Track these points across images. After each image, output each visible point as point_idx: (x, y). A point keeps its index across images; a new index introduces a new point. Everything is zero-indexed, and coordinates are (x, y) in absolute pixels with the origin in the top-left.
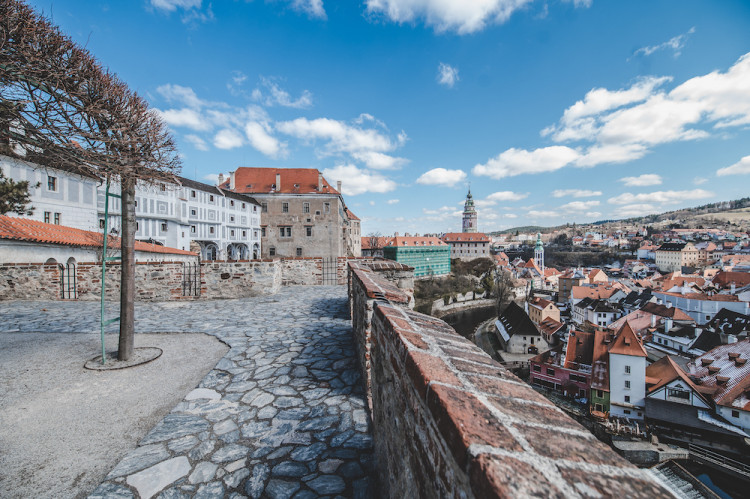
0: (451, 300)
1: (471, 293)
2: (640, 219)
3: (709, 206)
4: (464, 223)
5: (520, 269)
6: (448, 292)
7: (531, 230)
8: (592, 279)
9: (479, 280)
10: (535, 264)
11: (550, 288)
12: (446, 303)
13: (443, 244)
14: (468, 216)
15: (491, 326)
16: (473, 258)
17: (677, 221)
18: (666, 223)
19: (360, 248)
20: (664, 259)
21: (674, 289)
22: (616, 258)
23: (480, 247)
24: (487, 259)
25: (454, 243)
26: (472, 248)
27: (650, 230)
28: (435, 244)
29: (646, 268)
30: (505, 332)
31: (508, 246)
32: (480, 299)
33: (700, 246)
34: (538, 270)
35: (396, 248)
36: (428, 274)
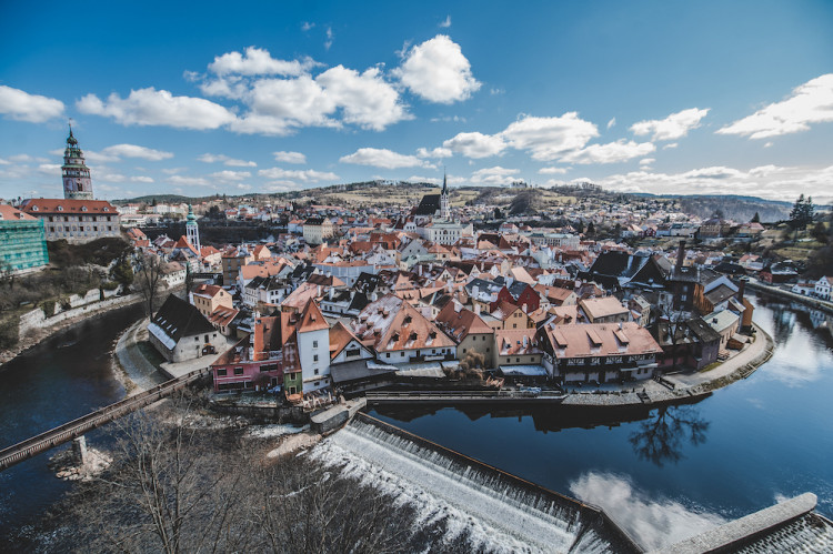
0: (57, 308)
1: (97, 291)
2: (284, 194)
3: (334, 187)
4: (66, 184)
5: (166, 249)
6: (49, 295)
7: (174, 200)
8: (256, 256)
9: (107, 270)
10: (189, 242)
11: (209, 270)
12: (49, 313)
13: (25, 217)
14: (73, 172)
15: (140, 334)
16: (93, 239)
17: (313, 198)
18: (305, 199)
20: (310, 232)
21: (328, 259)
22: (271, 232)
23: (102, 222)
24: (118, 239)
25: (50, 216)
26: (88, 223)
27: (295, 205)
28: (7, 219)
29: (297, 241)
30: (167, 338)
31: (143, 220)
32: (113, 297)
33: (334, 220)
34: (194, 249)
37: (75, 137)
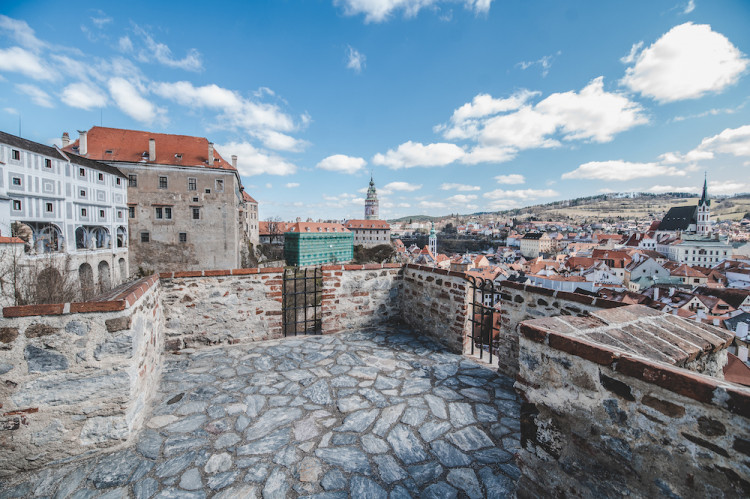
2: (507, 212)
3: (556, 203)
4: (366, 210)
5: (415, 255)
7: (423, 219)
8: (477, 264)
10: (429, 250)
13: (346, 231)
14: (370, 203)
16: (375, 245)
17: (533, 215)
18: (525, 216)
19: (258, 233)
20: (527, 246)
21: (542, 272)
22: (491, 245)
23: (381, 234)
24: (388, 246)
25: (357, 230)
26: (374, 235)
27: (515, 221)
28: (338, 231)
29: (514, 254)
31: (403, 234)
33: (552, 235)
34: (432, 256)
35: (298, 235)
36: (331, 261)
37: (374, 181)
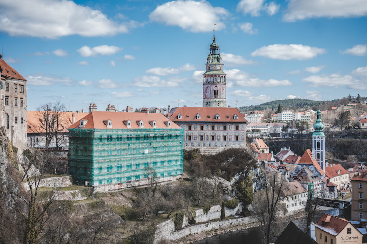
0: (185, 222)
1: (218, 208)
4: (206, 91)
5: (289, 166)
6: (179, 207)
7: (300, 105)
9: (229, 185)
10: (313, 158)
11: (334, 196)
12: (178, 227)
13: (173, 126)
14: (213, 79)
16: (220, 149)
19: (26, 131)
23: (231, 131)
24: (243, 150)
25: (190, 124)
26: (219, 133)
28: (159, 125)
31: (267, 129)
32: (232, 217)
34: (318, 167)
35: (92, 132)
36: (146, 176)
